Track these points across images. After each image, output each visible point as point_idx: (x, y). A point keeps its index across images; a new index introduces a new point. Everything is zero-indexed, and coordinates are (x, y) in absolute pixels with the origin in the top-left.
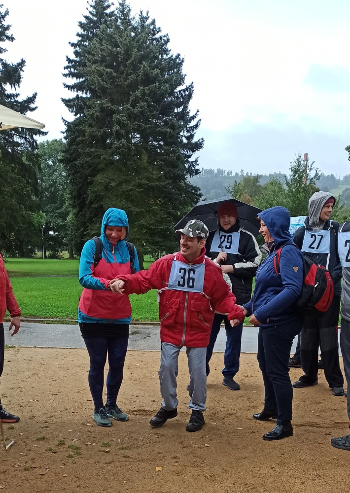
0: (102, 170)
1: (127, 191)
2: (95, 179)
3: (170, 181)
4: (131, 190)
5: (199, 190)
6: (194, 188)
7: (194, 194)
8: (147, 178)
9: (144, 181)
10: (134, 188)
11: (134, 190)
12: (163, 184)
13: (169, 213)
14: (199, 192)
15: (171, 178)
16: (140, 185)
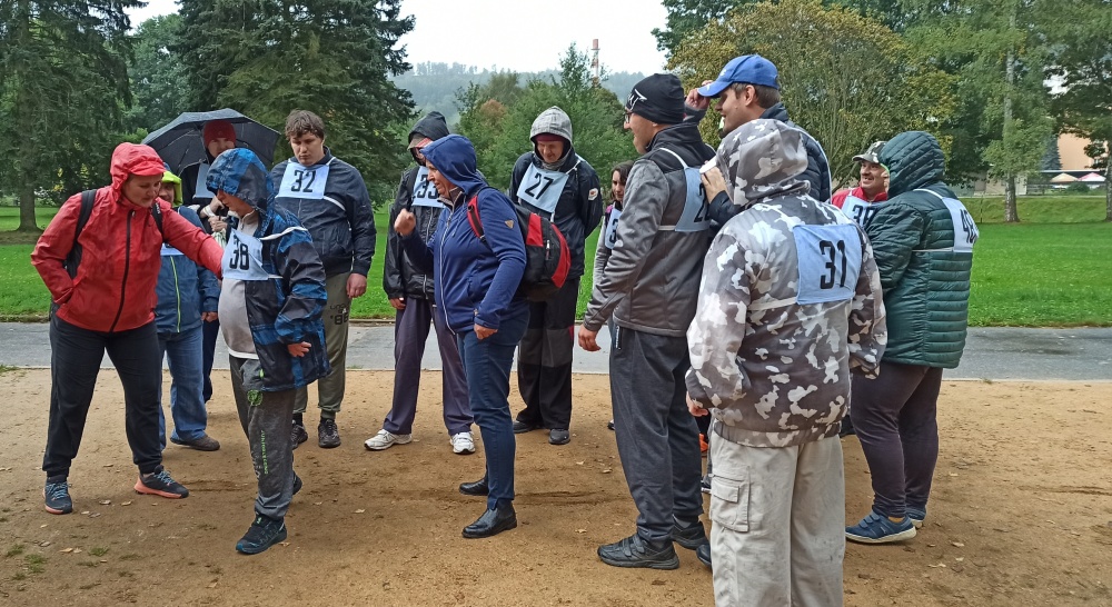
0: (242, 64)
1: (285, 97)
2: (230, 78)
3: (358, 82)
4: (292, 96)
5: (410, 96)
6: (400, 92)
7: (401, 102)
8: (321, 77)
9: (313, 82)
10: (297, 92)
11: (297, 95)
12: (347, 85)
13: (359, 134)
14: (409, 100)
15: (360, 77)
16: (308, 89)
